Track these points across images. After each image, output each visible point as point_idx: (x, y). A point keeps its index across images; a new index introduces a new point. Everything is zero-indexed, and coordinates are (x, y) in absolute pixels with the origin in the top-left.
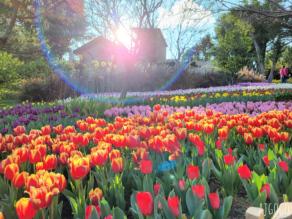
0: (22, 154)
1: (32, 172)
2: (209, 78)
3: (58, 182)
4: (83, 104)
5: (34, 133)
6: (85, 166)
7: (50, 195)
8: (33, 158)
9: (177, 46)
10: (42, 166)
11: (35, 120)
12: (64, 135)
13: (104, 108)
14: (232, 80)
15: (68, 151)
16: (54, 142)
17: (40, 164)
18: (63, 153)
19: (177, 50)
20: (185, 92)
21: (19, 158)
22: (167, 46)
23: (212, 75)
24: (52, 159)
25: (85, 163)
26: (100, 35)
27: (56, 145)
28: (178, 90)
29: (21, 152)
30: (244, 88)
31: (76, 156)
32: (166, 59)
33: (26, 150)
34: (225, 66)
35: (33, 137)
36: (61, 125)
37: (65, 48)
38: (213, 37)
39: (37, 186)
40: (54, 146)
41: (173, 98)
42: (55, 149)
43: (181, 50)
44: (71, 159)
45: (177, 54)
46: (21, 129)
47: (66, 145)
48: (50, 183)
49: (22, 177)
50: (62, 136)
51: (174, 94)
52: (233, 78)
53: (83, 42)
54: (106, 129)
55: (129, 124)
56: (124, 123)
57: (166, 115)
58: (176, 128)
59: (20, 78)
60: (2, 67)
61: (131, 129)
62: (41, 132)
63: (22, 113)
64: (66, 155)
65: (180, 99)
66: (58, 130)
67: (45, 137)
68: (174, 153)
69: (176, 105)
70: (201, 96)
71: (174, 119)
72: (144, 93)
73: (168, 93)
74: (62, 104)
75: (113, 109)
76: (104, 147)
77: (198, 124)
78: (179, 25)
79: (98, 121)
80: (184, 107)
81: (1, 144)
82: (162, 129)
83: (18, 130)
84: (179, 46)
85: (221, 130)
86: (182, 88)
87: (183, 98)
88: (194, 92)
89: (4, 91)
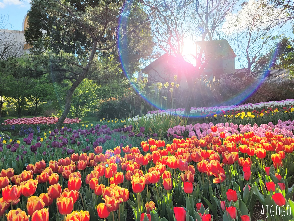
0: (100, 170)
1: (107, 185)
2: (287, 88)
3: (122, 194)
4: (149, 123)
5: (108, 153)
6: (141, 184)
7: (117, 203)
8: (108, 174)
9: (247, 55)
10: (114, 180)
11: (110, 140)
12: (130, 155)
13: (167, 126)
15: (132, 170)
16: (123, 160)
17: (112, 179)
18: (128, 171)
19: (246, 59)
20: (255, 106)
21: (98, 174)
22: (236, 56)
23: (290, 85)
24: (120, 176)
25: (141, 182)
26: (166, 52)
27: (124, 163)
28: (247, 104)
29: (100, 168)
31: (137, 174)
32: (235, 68)
33: (103, 167)
35: (108, 156)
36: (128, 146)
37: (134, 68)
38: (291, 41)
39: (110, 196)
40: (123, 164)
41: (239, 114)
42: (123, 166)
43: (251, 60)
44: (133, 176)
45: (246, 64)
46: (99, 149)
47: (131, 163)
48: (117, 194)
49: (100, 188)
50: (129, 155)
51: (242, 109)
53: (150, 61)
54: (164, 150)
55: (185, 145)
56: (181, 145)
57: (223, 136)
58: (224, 152)
59: (98, 99)
60: (85, 90)
61: (185, 152)
62: (113, 152)
63: (100, 133)
64: (131, 173)
65: (246, 116)
66: (126, 150)
67: (116, 156)
68: (217, 176)
69: (242, 123)
70: (273, 112)
71: (229, 142)
72: (209, 108)
73: (236, 107)
74: (131, 122)
75: (176, 127)
76: (159, 168)
77: (250, 149)
78: (249, 33)
79: (158, 142)
80: (250, 125)
81: (86, 162)
82: (212, 153)
83: (98, 149)
84: (249, 55)
85: (274, 156)
86: (253, 101)
87: (251, 114)
88: (266, 106)
89: (86, 110)
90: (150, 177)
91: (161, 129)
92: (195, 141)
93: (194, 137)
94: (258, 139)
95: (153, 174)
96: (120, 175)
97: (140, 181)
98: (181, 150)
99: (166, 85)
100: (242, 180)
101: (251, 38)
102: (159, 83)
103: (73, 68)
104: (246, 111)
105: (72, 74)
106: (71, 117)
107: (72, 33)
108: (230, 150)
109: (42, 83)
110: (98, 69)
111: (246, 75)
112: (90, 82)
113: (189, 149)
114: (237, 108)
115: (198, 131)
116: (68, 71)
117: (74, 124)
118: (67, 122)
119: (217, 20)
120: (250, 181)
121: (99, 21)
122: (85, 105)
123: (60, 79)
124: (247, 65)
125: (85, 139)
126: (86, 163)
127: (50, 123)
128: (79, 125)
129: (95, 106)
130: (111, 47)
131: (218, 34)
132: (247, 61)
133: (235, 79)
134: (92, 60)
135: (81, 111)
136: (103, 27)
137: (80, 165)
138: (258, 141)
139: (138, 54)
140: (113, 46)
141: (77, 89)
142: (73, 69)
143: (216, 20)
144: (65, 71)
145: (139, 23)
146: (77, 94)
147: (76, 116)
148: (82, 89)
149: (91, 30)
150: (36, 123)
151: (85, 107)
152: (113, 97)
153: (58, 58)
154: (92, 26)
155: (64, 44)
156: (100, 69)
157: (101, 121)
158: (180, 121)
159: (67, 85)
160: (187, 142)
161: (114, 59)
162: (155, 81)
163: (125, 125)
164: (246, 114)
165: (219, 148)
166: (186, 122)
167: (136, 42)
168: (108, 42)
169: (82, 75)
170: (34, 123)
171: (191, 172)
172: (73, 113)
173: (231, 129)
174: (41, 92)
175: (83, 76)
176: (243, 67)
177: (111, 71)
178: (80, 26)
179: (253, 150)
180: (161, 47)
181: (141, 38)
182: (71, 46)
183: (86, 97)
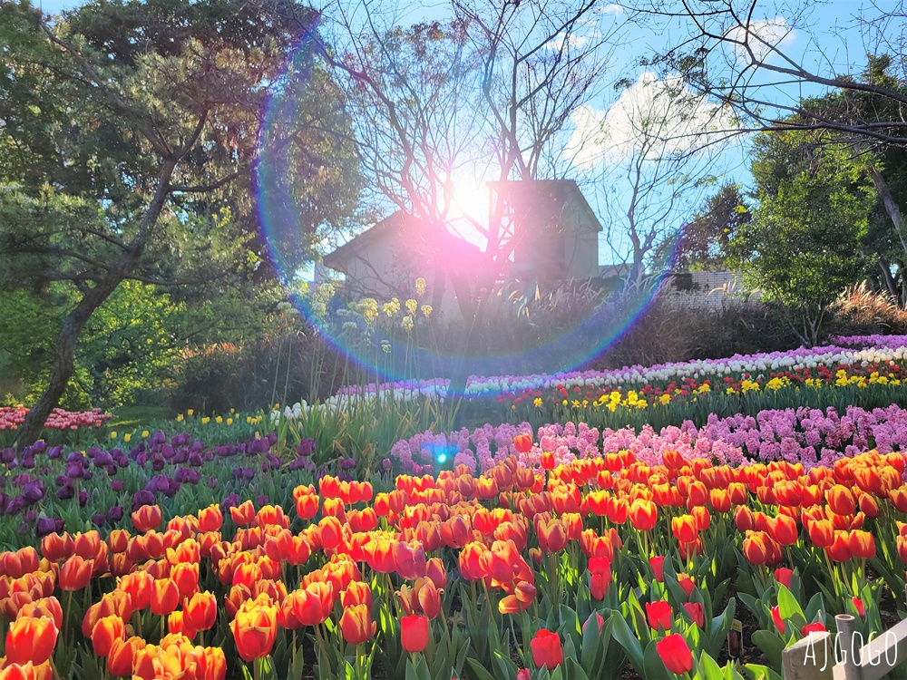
2: (737, 323)
3: (192, 668)
5: (176, 527)
6: (262, 629)
8: (160, 600)
9: (630, 226)
10: (181, 622)
11: (194, 482)
12: (253, 532)
13: (393, 435)
14: (813, 330)
15: (250, 582)
16: (226, 552)
17: (176, 616)
18: (237, 586)
19: (628, 239)
20: (650, 374)
21: (127, 601)
22: (601, 229)
23: (744, 316)
24: (203, 605)
25: (265, 622)
26: (399, 208)
27: (229, 561)
28: (630, 367)
29: (137, 583)
30: (848, 357)
31: (264, 595)
32: (600, 264)
33: (147, 577)
34: (785, 286)
35: (174, 538)
36: (250, 501)
37: (300, 251)
38: (748, 193)
39: (149, 676)
40: (224, 563)
41: (604, 398)
42: (225, 572)
43: (642, 240)
44: (248, 605)
45: (629, 252)
46: (149, 514)
47: (251, 560)
48: (175, 669)
49: (128, 649)
50: (250, 530)
51: (614, 381)
52: (815, 322)
53: (351, 232)
54: (364, 514)
55: (430, 496)
56: (421, 494)
57: (549, 464)
58: (540, 515)
59: (173, 347)
60: (129, 318)
61: (428, 516)
62: (196, 523)
63: (164, 460)
64: (244, 592)
65: (625, 402)
66: (242, 516)
67: (203, 538)
68: (512, 592)
69: (611, 422)
70: (695, 391)
71: (563, 482)
72: (523, 380)
73: (598, 377)
74: (277, 422)
75: (417, 436)
76: (334, 574)
77: (616, 502)
78: (634, 167)
79: (349, 488)
80: (633, 429)
81: (92, 561)
82: (506, 518)
83: (143, 516)
84: (636, 228)
85: (678, 521)
86: (646, 359)
87: (636, 397)
88: (680, 372)
89: (130, 383)
90: (301, 603)
91: (371, 445)
92: (462, 482)
93: (463, 469)
94: (641, 473)
95: (309, 596)
96: (202, 603)
97: (260, 619)
98: (416, 512)
99: (390, 309)
100: (585, 598)
101: (642, 181)
102: (369, 300)
103: (87, 243)
104: (624, 388)
105: (83, 263)
106: (75, 406)
107: (89, 132)
108: (560, 508)
110: (174, 249)
111: (626, 282)
112: (146, 292)
113: (442, 506)
114: (602, 379)
115: (484, 449)
116: (68, 253)
117: (83, 429)
118: (58, 424)
119: (548, 124)
120: (608, 600)
121: (183, 99)
122: (128, 365)
123: (38, 280)
124: (632, 254)
125: (109, 480)
126: (89, 566)
128: (101, 434)
129: (162, 369)
130: (222, 183)
131: (551, 163)
132: (632, 244)
133: (598, 294)
134: (154, 222)
135: (113, 388)
136: (195, 119)
137: (66, 574)
138: (643, 478)
139: (313, 207)
140: (227, 180)
141: (101, 312)
142: (87, 249)
143: (545, 124)
144: (57, 251)
145: (312, 115)
146: (101, 330)
147: (94, 404)
148: (117, 315)
149: (154, 125)
151: (127, 371)
152: (227, 341)
153: (35, 211)
154: (157, 113)
155: (65, 164)
156: (181, 251)
157: (180, 418)
158: (432, 419)
159: (63, 299)
160: (439, 487)
161: (234, 221)
162: (366, 292)
163: (257, 433)
164: (624, 397)
165: (526, 503)
166: (451, 422)
167: (305, 172)
168: (210, 167)
169: (119, 269)
171: (430, 582)
172: (82, 394)
173: (579, 442)
175: (122, 272)
176: (618, 262)
177: (220, 256)
178: (119, 110)
179: (624, 506)
180: (385, 189)
181: (318, 162)
182: (91, 173)
183: (131, 341)
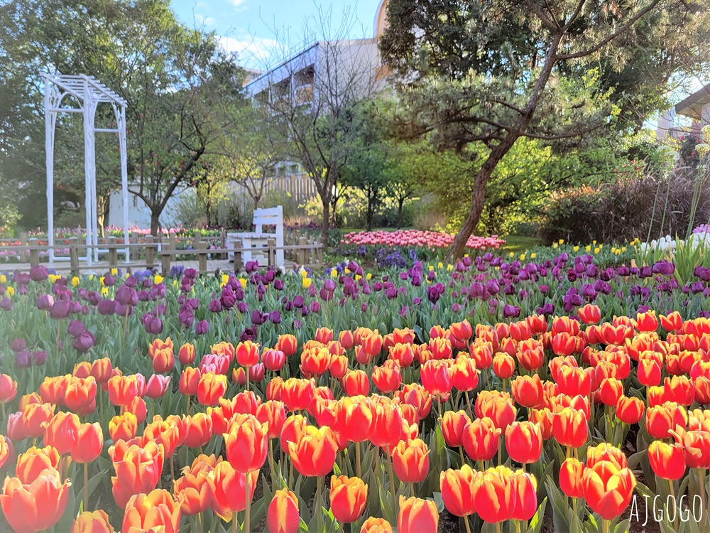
0: (620, 362)
21: (616, 369)
24: (685, 386)
35: (627, 332)
46: (592, 311)
49: (633, 405)
59: (546, 190)
60: (516, 168)
103: (494, 111)
105: (490, 127)
106: (479, 233)
107: (494, 24)
109: (420, 153)
110: (558, 109)
116: (481, 120)
117: (489, 249)
118: (473, 245)
122: (513, 204)
123: (460, 142)
127: (435, 244)
128: (502, 253)
134: (543, 88)
135: (502, 221)
142: (494, 114)
144: (475, 120)
147: (490, 232)
149: (546, 7)
150: (406, 242)
151: (512, 209)
153: (463, 91)
155: (463, 56)
156: (563, 110)
157: (555, 245)
169: (516, 129)
170: (402, 242)
174: (415, 173)
175: (518, 131)
177: (592, 112)
182: (479, 59)
183: (516, 186)
